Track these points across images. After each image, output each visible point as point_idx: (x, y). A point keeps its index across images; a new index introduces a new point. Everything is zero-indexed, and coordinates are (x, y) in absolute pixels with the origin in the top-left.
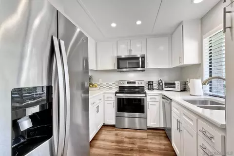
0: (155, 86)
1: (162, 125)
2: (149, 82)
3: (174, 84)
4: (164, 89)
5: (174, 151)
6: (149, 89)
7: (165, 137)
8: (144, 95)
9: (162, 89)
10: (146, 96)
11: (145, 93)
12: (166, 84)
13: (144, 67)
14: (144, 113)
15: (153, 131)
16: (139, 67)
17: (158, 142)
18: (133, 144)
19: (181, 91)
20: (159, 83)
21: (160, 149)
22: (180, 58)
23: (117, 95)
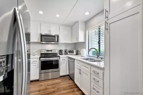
0: (63, 52)
1: (68, 73)
2: (60, 50)
3: (73, 51)
4: (68, 54)
5: (76, 85)
6: (60, 54)
7: (69, 79)
8: (59, 58)
9: (67, 54)
10: (60, 58)
11: (59, 57)
12: (69, 51)
13: (58, 42)
14: (58, 68)
15: (63, 77)
16: (55, 42)
17: (67, 83)
18: (54, 88)
19: (76, 55)
20: (66, 51)
21: (69, 86)
22: (77, 39)
23: (41, 59)
